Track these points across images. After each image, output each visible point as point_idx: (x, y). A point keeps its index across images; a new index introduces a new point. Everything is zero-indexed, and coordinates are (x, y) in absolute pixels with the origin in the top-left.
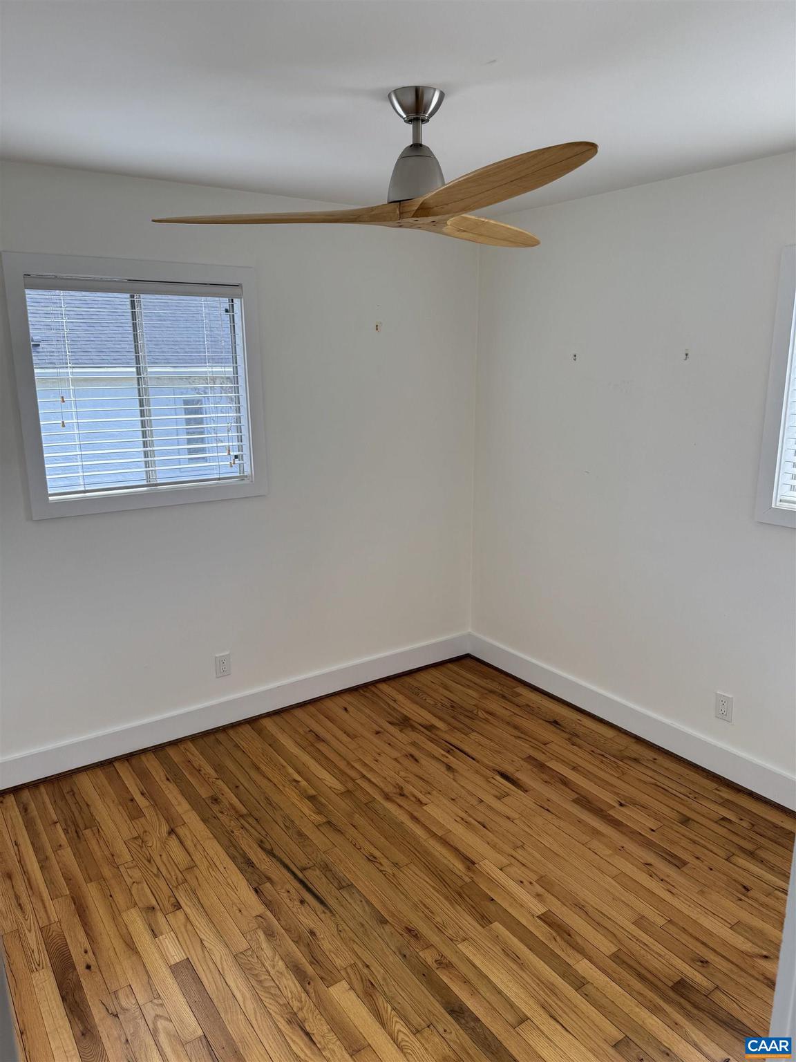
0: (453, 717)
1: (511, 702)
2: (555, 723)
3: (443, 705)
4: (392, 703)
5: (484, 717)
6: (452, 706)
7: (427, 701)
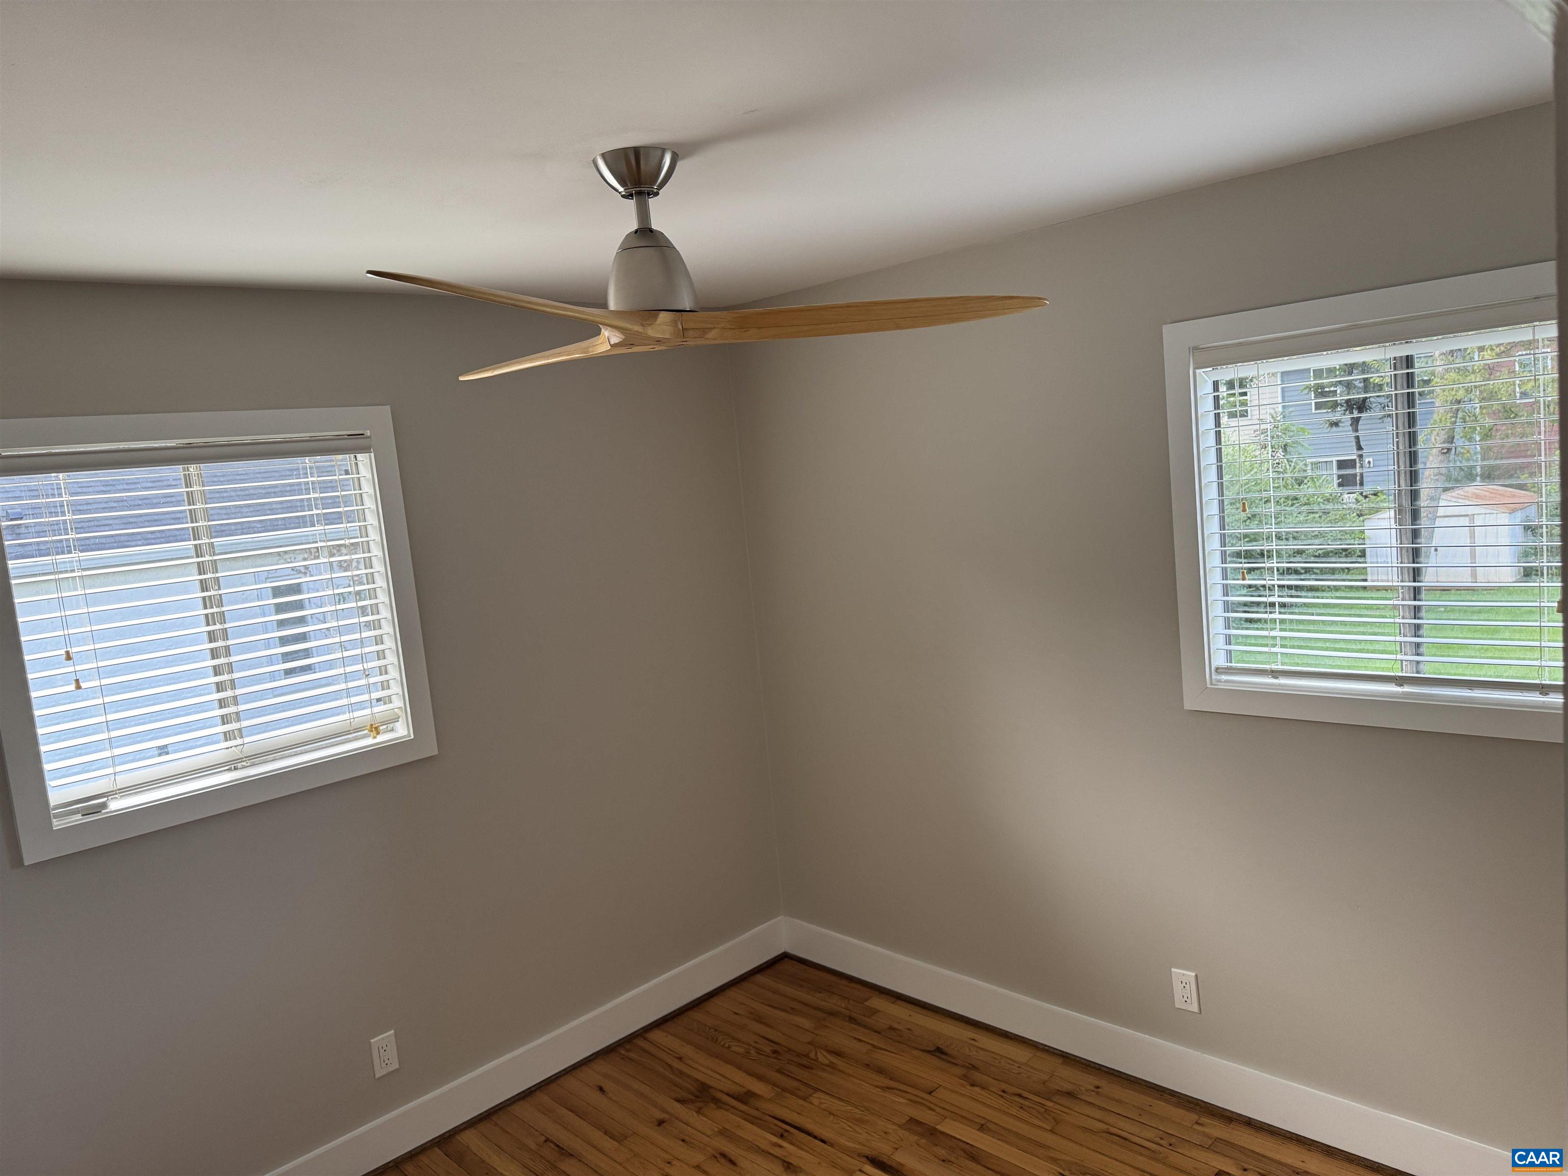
0: (779, 1071)
1: (865, 1027)
2: (939, 1052)
3: (759, 1051)
4: (676, 1064)
5: (827, 1062)
6: (775, 1052)
7: (733, 1048)
